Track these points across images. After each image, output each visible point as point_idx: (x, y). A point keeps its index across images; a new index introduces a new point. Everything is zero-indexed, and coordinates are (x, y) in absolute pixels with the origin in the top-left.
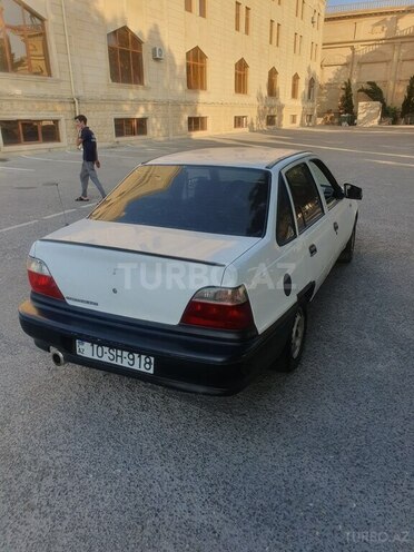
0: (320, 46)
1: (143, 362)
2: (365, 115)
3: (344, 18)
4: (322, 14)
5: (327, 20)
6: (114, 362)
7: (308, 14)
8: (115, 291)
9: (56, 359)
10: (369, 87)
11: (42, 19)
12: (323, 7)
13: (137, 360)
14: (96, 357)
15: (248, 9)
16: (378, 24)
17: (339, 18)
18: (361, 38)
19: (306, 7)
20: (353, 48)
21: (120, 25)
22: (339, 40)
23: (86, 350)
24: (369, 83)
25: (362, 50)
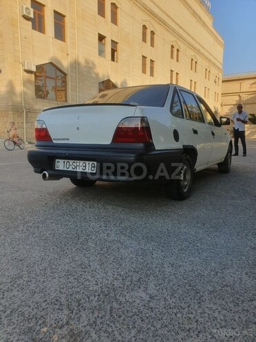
0: (220, 95)
1: (90, 167)
2: (249, 132)
3: (234, 80)
4: (221, 78)
5: (223, 82)
6: (75, 170)
7: (212, 78)
8: (78, 129)
9: (44, 176)
10: (251, 117)
11: (65, 74)
12: (221, 75)
13: (87, 166)
14: (65, 169)
15: (177, 74)
16: (253, 84)
17: (231, 81)
18: (245, 91)
19: (211, 75)
20: (239, 96)
21: (106, 79)
22: (231, 92)
23: (61, 165)
24: (251, 115)
25: (245, 97)
